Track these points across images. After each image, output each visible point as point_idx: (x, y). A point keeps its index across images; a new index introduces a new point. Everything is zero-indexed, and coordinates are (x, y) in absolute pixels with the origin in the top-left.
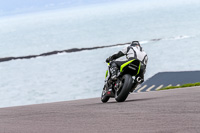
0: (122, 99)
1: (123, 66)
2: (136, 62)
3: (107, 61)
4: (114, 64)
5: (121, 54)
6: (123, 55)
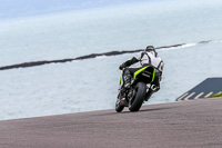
0: (136, 108)
1: (136, 73)
2: (150, 69)
3: (121, 68)
4: (127, 72)
5: (134, 61)
6: (137, 61)
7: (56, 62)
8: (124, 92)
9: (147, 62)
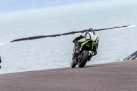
4: (77, 44)
6: (83, 37)
7: (50, 36)
8: (76, 56)
9: (89, 38)
